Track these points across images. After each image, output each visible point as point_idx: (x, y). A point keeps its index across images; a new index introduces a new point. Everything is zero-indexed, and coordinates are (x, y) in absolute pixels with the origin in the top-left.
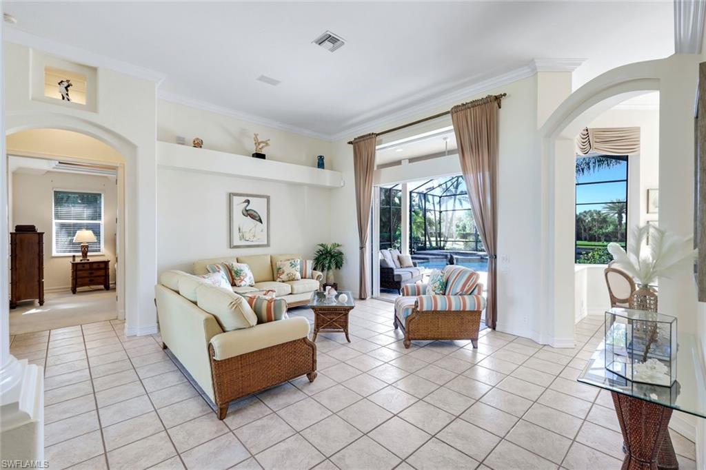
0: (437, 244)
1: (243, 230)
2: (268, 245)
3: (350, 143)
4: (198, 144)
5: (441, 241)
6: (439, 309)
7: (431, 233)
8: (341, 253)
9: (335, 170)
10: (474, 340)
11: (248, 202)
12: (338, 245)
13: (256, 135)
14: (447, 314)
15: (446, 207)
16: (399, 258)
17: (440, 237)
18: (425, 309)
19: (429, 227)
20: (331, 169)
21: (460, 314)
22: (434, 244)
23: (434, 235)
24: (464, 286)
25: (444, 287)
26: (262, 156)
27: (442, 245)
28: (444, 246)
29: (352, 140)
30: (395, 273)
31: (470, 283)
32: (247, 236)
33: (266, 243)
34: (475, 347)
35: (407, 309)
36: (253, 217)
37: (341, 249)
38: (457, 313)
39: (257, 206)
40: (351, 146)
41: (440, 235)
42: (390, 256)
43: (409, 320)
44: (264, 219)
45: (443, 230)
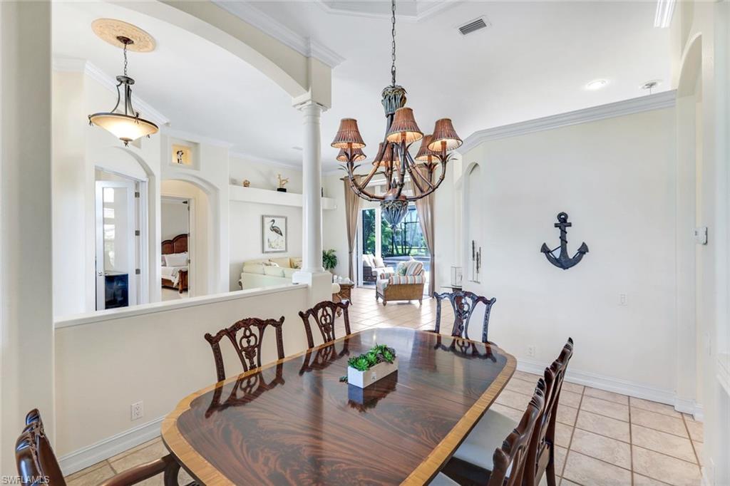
0: (403, 251)
1: (270, 240)
2: (286, 250)
3: (341, 179)
4: (246, 184)
5: (405, 249)
6: (401, 283)
7: (398, 242)
8: (335, 257)
9: (329, 197)
10: (421, 300)
11: (274, 221)
12: (333, 251)
13: (279, 175)
14: (406, 285)
15: (411, 218)
16: (374, 261)
17: (405, 246)
18: (394, 283)
19: (396, 237)
20: (327, 197)
21: (413, 285)
22: (400, 252)
23: (400, 243)
24: (415, 271)
25: (405, 272)
26: (284, 190)
27: (407, 252)
28: (409, 252)
29: (343, 177)
30: (373, 270)
31: (418, 269)
32: (273, 245)
33: (284, 249)
34: (421, 304)
35: (384, 284)
36: (277, 232)
37: (335, 254)
38: (412, 285)
39: (279, 224)
40: (342, 181)
41: (405, 243)
42: (368, 259)
43: (385, 290)
44: (284, 233)
45: (408, 240)
